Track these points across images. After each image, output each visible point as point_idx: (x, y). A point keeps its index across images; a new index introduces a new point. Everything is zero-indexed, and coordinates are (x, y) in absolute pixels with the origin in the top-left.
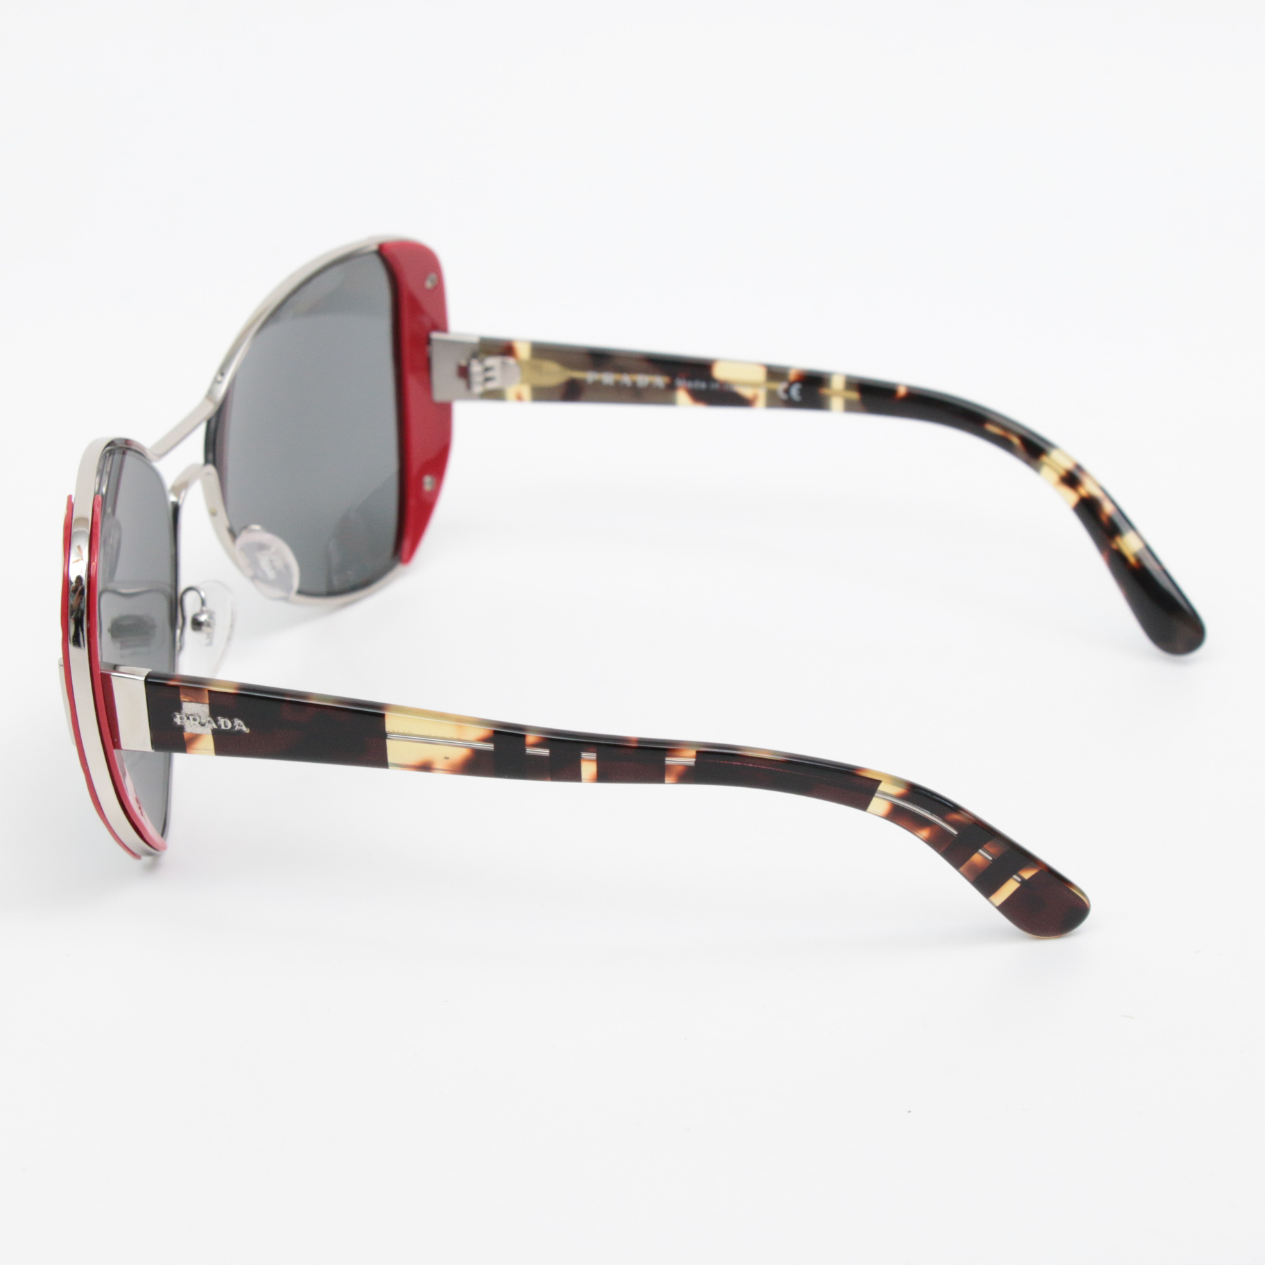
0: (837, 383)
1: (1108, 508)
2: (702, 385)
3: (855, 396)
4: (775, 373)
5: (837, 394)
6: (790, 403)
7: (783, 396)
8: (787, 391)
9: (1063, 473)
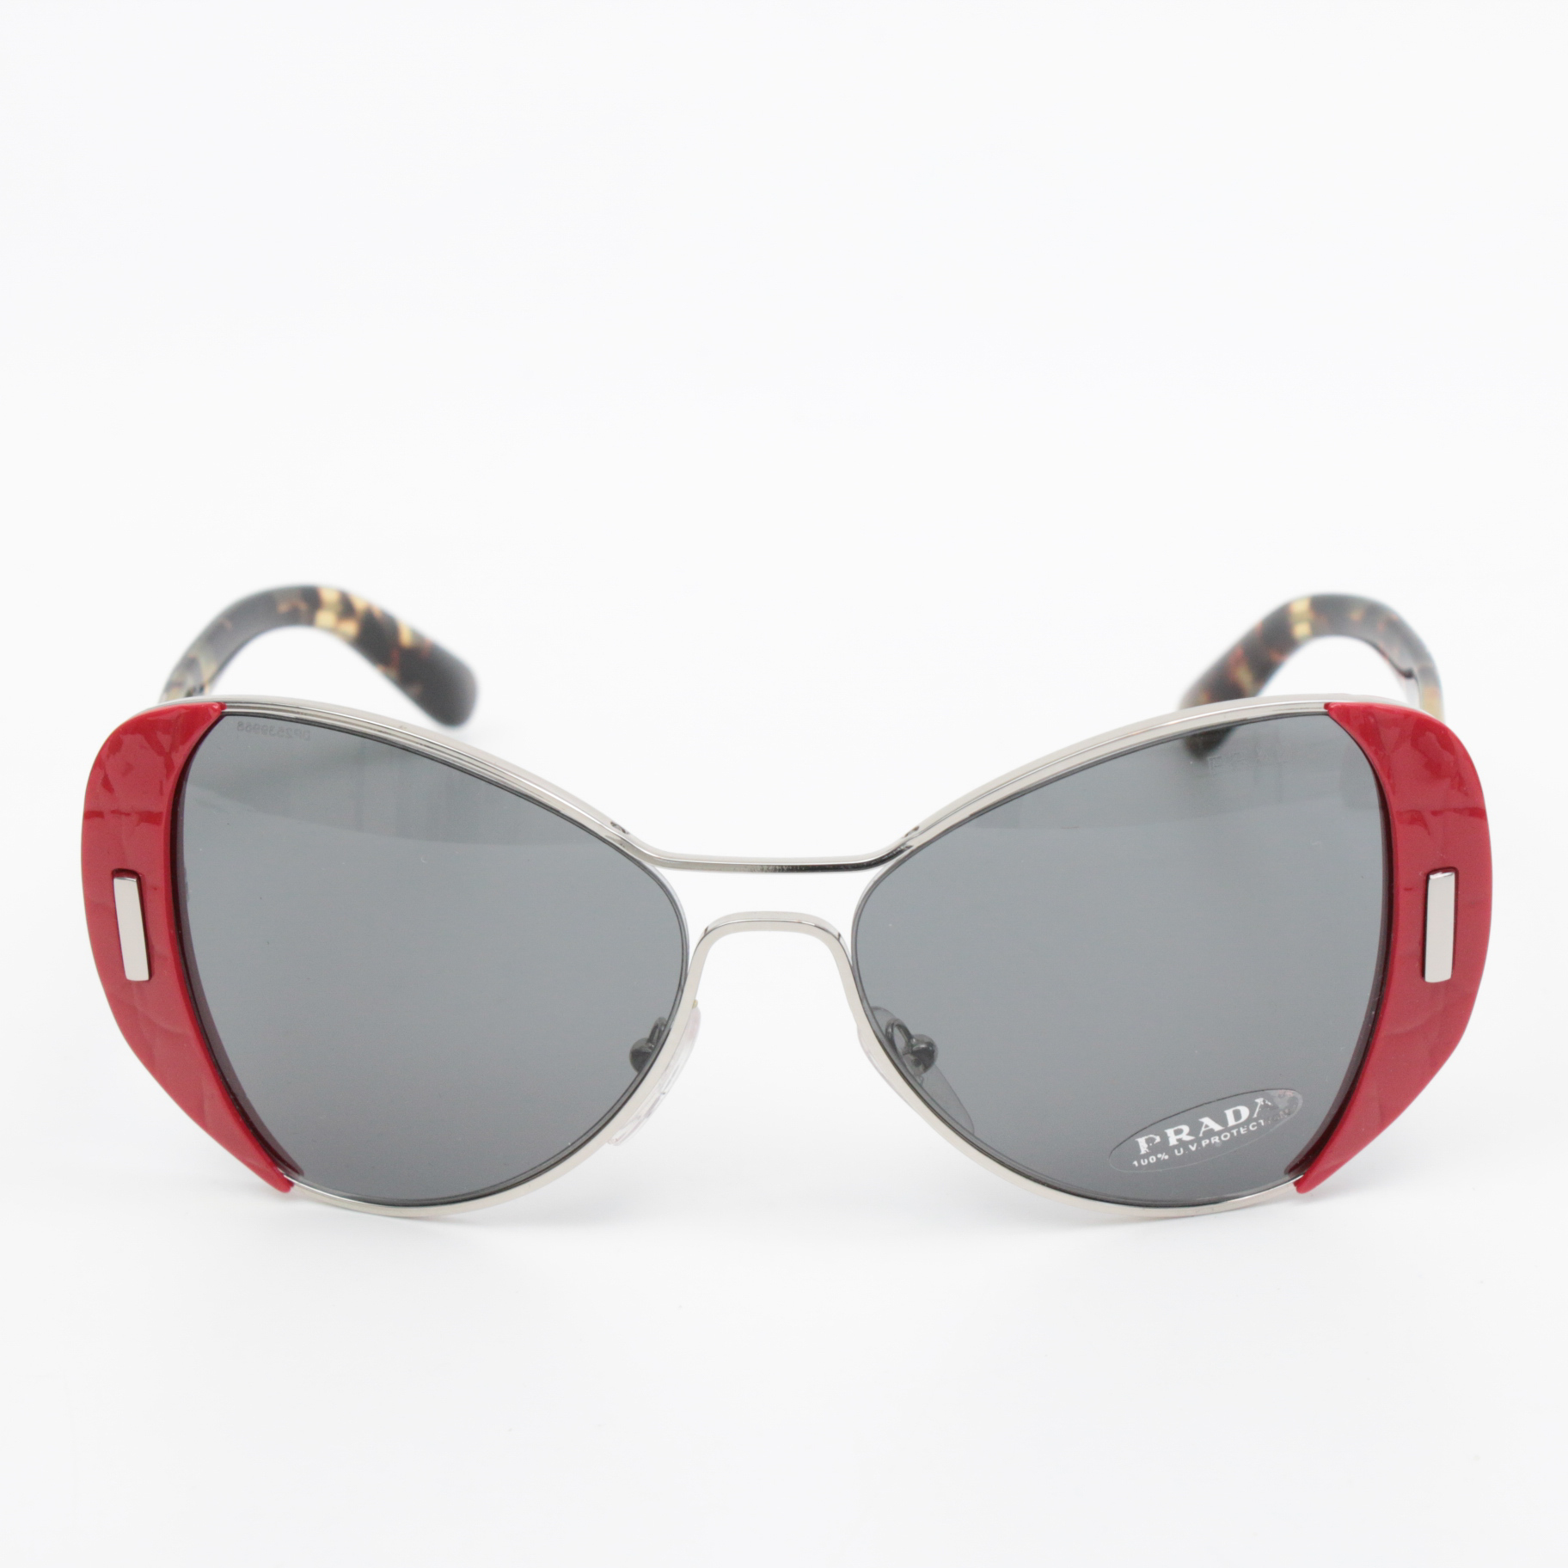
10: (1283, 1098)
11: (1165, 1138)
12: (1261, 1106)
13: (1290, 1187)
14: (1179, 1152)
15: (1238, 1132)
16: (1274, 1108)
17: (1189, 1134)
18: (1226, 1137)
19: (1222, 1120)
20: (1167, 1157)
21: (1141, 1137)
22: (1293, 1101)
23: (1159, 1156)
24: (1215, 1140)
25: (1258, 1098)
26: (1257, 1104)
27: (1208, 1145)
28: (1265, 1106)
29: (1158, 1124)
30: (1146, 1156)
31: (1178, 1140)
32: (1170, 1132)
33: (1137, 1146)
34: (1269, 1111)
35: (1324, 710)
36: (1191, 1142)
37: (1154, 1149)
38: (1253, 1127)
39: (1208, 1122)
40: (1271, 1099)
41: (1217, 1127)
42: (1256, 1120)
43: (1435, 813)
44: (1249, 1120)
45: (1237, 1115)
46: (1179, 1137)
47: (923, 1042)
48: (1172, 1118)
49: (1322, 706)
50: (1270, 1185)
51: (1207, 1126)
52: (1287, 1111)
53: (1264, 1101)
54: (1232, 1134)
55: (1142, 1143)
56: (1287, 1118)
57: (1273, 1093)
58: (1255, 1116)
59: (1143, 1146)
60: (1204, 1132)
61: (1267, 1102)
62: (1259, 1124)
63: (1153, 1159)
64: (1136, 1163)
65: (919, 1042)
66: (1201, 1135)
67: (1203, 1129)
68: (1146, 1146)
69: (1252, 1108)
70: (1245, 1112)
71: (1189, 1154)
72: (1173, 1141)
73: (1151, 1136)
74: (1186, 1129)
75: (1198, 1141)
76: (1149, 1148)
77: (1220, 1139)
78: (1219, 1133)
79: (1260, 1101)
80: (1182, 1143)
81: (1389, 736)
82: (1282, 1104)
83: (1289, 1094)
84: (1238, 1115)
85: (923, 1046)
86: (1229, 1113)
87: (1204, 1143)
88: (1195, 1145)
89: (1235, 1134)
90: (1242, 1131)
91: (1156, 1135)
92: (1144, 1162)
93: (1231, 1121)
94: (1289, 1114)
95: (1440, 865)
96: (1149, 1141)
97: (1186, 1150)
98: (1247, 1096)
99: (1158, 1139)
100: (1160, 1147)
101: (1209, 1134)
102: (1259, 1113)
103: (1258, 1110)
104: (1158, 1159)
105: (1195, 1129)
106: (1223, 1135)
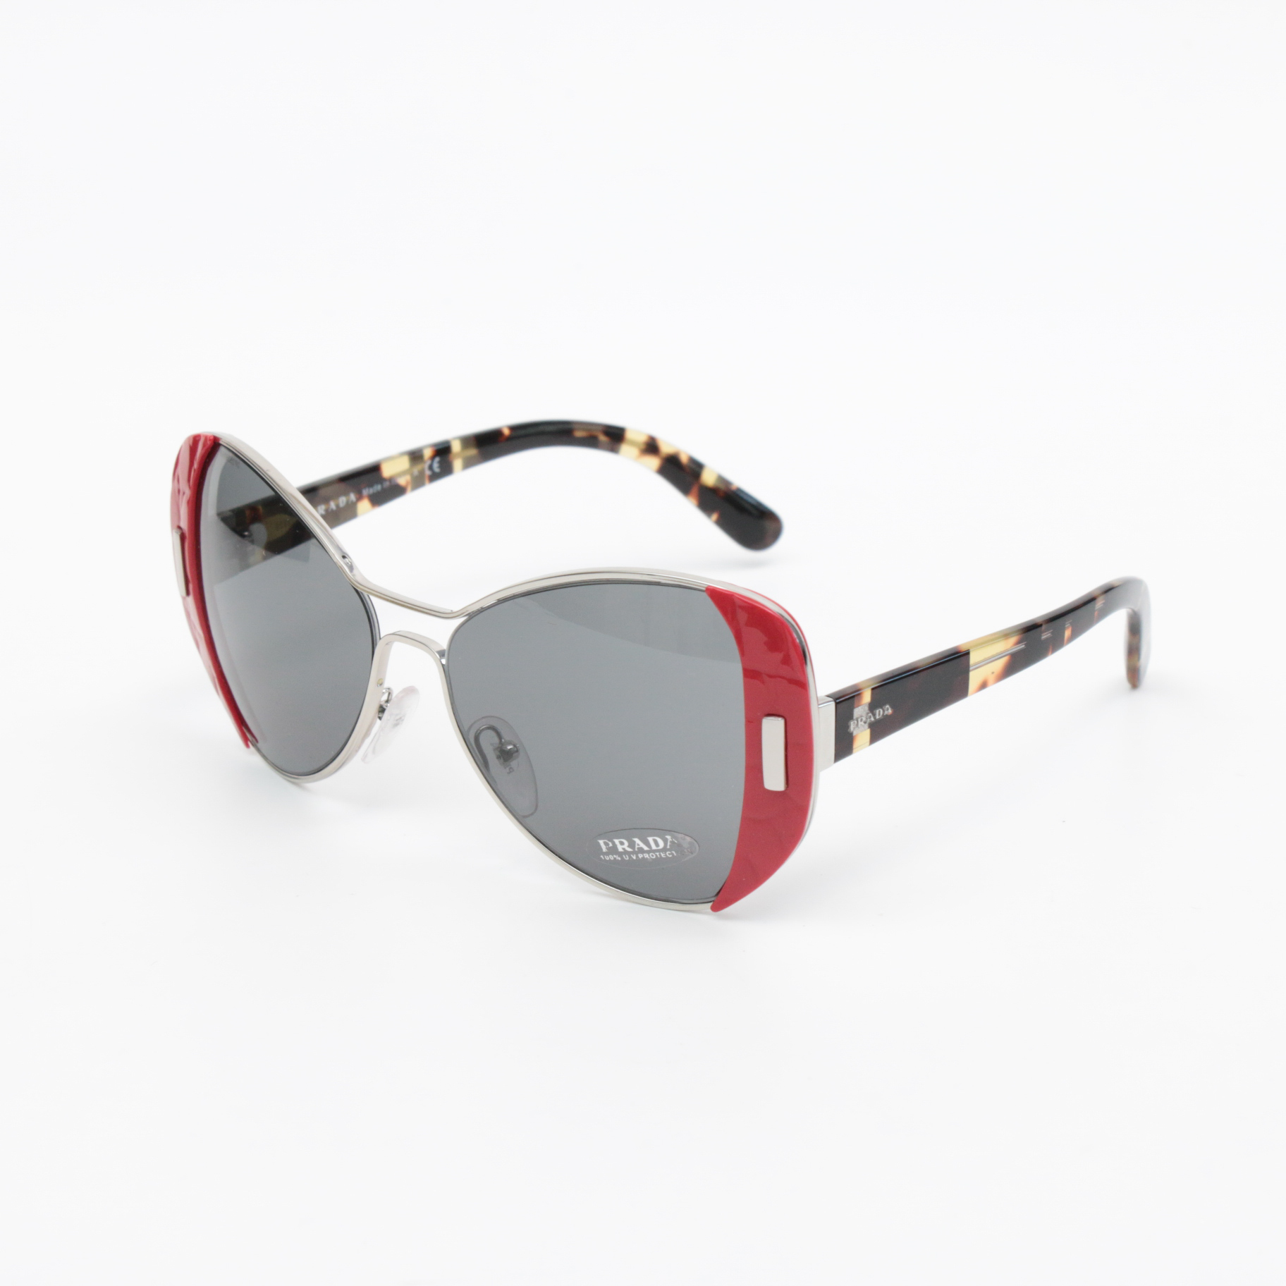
0: (456, 447)
1: (684, 459)
2: (378, 488)
3: (473, 452)
4: (415, 456)
5: (458, 455)
6: (434, 477)
7: (428, 473)
8: (431, 467)
9: (643, 447)
10: (686, 841)
11: (614, 845)
12: (671, 842)
14: (626, 857)
15: (660, 855)
16: (679, 845)
18: (653, 856)
20: (619, 859)
21: (601, 839)
22: (691, 845)
23: (615, 856)
24: (646, 856)
25: (669, 835)
26: (668, 839)
27: (643, 858)
28: (673, 843)
29: (610, 834)
30: (607, 854)
31: (623, 849)
33: (600, 846)
34: (676, 846)
35: (705, 589)
36: (632, 853)
37: (610, 851)
38: (669, 854)
39: (639, 842)
40: (676, 838)
41: (646, 848)
42: (669, 850)
43: (770, 676)
44: (664, 850)
46: (623, 847)
48: (618, 833)
51: (638, 845)
52: (688, 850)
53: (672, 839)
54: (656, 855)
55: (602, 843)
56: (692, 857)
57: (677, 835)
58: (668, 847)
59: (603, 847)
60: (638, 848)
61: (674, 840)
62: (672, 854)
63: (611, 857)
64: (602, 856)
68: (605, 847)
69: (665, 841)
70: (661, 842)
71: (631, 860)
72: (620, 848)
73: (607, 841)
74: (626, 842)
75: (636, 853)
76: (607, 848)
77: (649, 856)
79: (670, 838)
80: (625, 852)
82: (686, 845)
83: (688, 839)
84: (657, 843)
85: (510, 747)
86: (651, 840)
87: (640, 856)
88: (635, 855)
89: (658, 856)
90: (663, 855)
91: (609, 841)
92: (607, 858)
93: (654, 847)
94: (692, 855)
95: (771, 713)
96: (606, 844)
97: (630, 857)
98: (661, 831)
99: (611, 845)
100: (613, 850)
101: (641, 851)
102: (670, 846)
103: (669, 843)
104: (615, 858)
105: (632, 845)
106: (651, 854)
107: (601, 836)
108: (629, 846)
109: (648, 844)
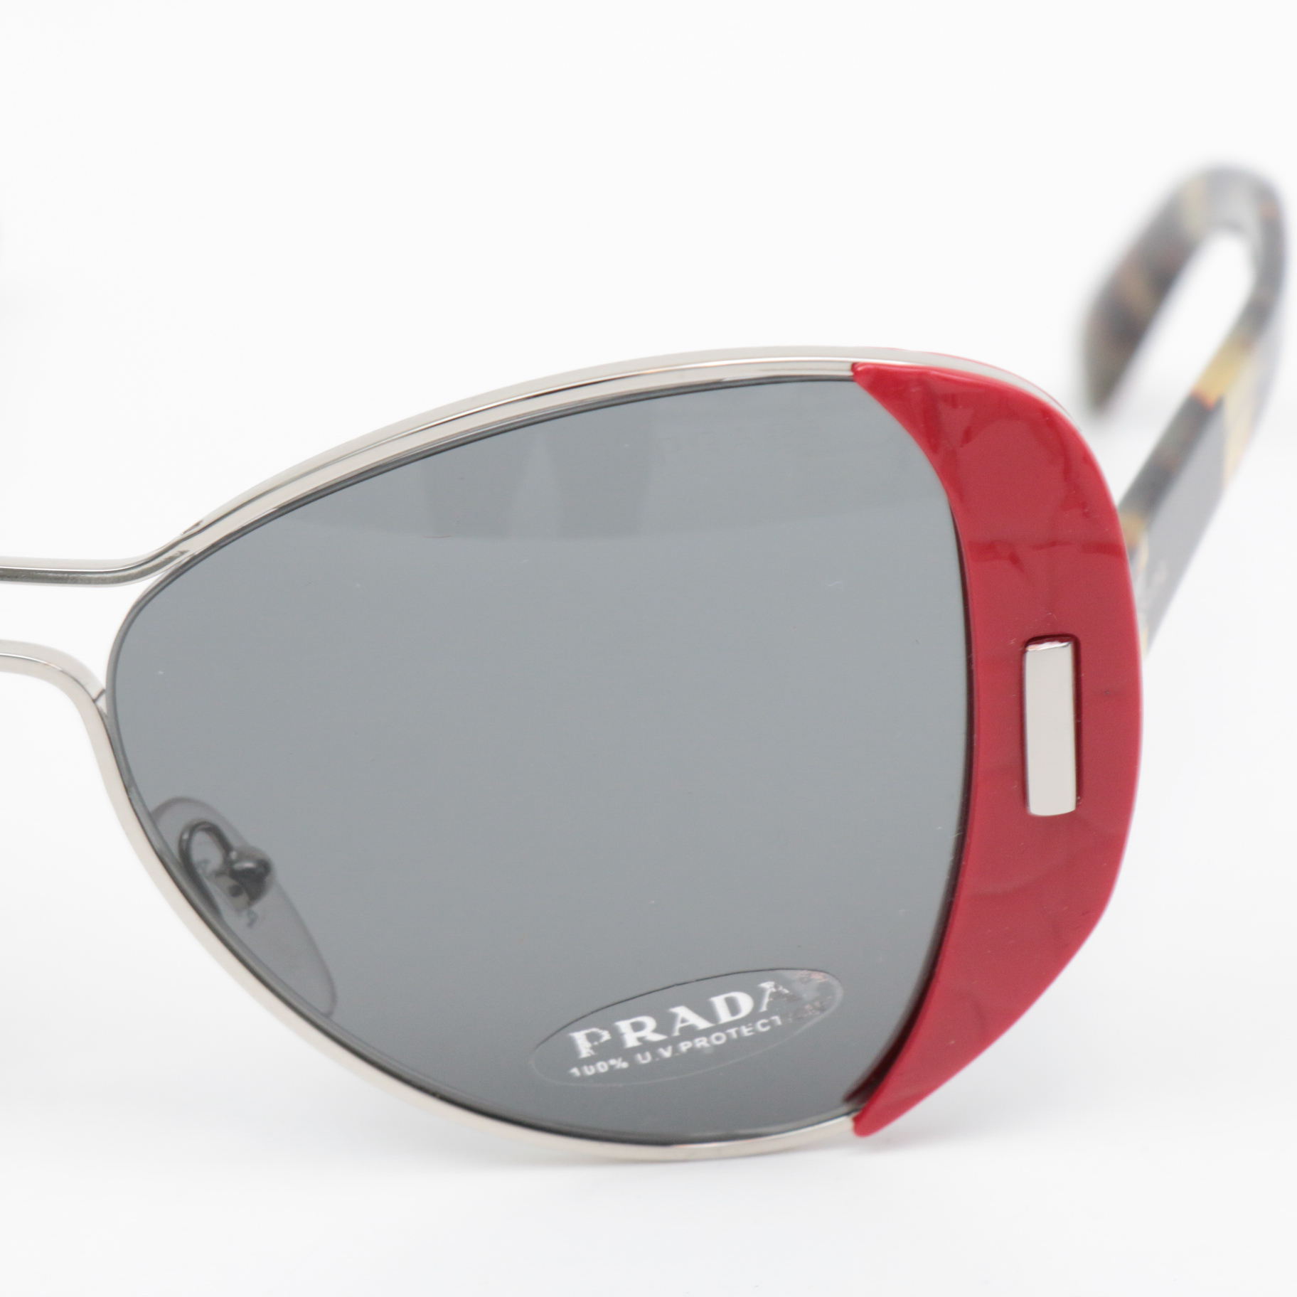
10: (809, 984)
11: (617, 1036)
12: (772, 995)
13: (845, 1124)
14: (644, 1058)
15: (738, 1032)
16: (794, 998)
17: (656, 1031)
18: (719, 1039)
19: (708, 1012)
20: (625, 1065)
21: (578, 1030)
22: (824, 989)
23: (613, 1062)
24: (701, 1043)
25: (765, 981)
26: (763, 991)
28: (776, 996)
30: (591, 1061)
31: (640, 1039)
32: (624, 1026)
33: (572, 1047)
34: (785, 1003)
35: (850, 374)
36: (663, 1044)
37: (602, 1052)
38: (764, 1025)
39: (684, 1014)
40: (787, 984)
41: (702, 1024)
42: (766, 1015)
44: (754, 1015)
45: (733, 1006)
46: (640, 1034)
47: (249, 858)
48: (628, 1004)
49: (848, 366)
50: (808, 1121)
51: (683, 1021)
52: (817, 1004)
53: (776, 987)
54: (728, 1036)
55: (580, 1039)
56: (820, 1017)
57: (788, 974)
58: (764, 1008)
59: (584, 1046)
60: (682, 1030)
61: (781, 988)
62: (771, 1023)
63: (602, 1067)
64: (575, 1071)
65: (242, 856)
66: (676, 1033)
67: (679, 1025)
68: (588, 1045)
69: (757, 996)
70: (745, 1003)
71: (659, 1063)
72: (631, 1040)
73: (594, 1030)
74: (650, 1023)
75: (673, 1042)
76: (593, 1048)
77: (709, 1042)
78: (706, 1033)
79: (768, 986)
80: (645, 1045)
81: (957, 421)
82: (808, 993)
83: (818, 978)
84: (735, 1006)
85: (249, 865)
86: (719, 1002)
87: (684, 1046)
88: (670, 1048)
89: (735, 1036)
90: (745, 1032)
91: (603, 1028)
92: (589, 1071)
93: (724, 1016)
94: (822, 1010)
95: (1042, 633)
96: (591, 1038)
97: (655, 1055)
98: (744, 977)
99: (606, 1036)
100: (615, 1047)
101: (690, 1032)
102: (769, 1004)
103: (766, 1000)
104: (611, 1067)
105: (665, 1024)
106: (713, 1037)
107: (577, 1022)
108: (657, 1030)
109: (709, 1013)
